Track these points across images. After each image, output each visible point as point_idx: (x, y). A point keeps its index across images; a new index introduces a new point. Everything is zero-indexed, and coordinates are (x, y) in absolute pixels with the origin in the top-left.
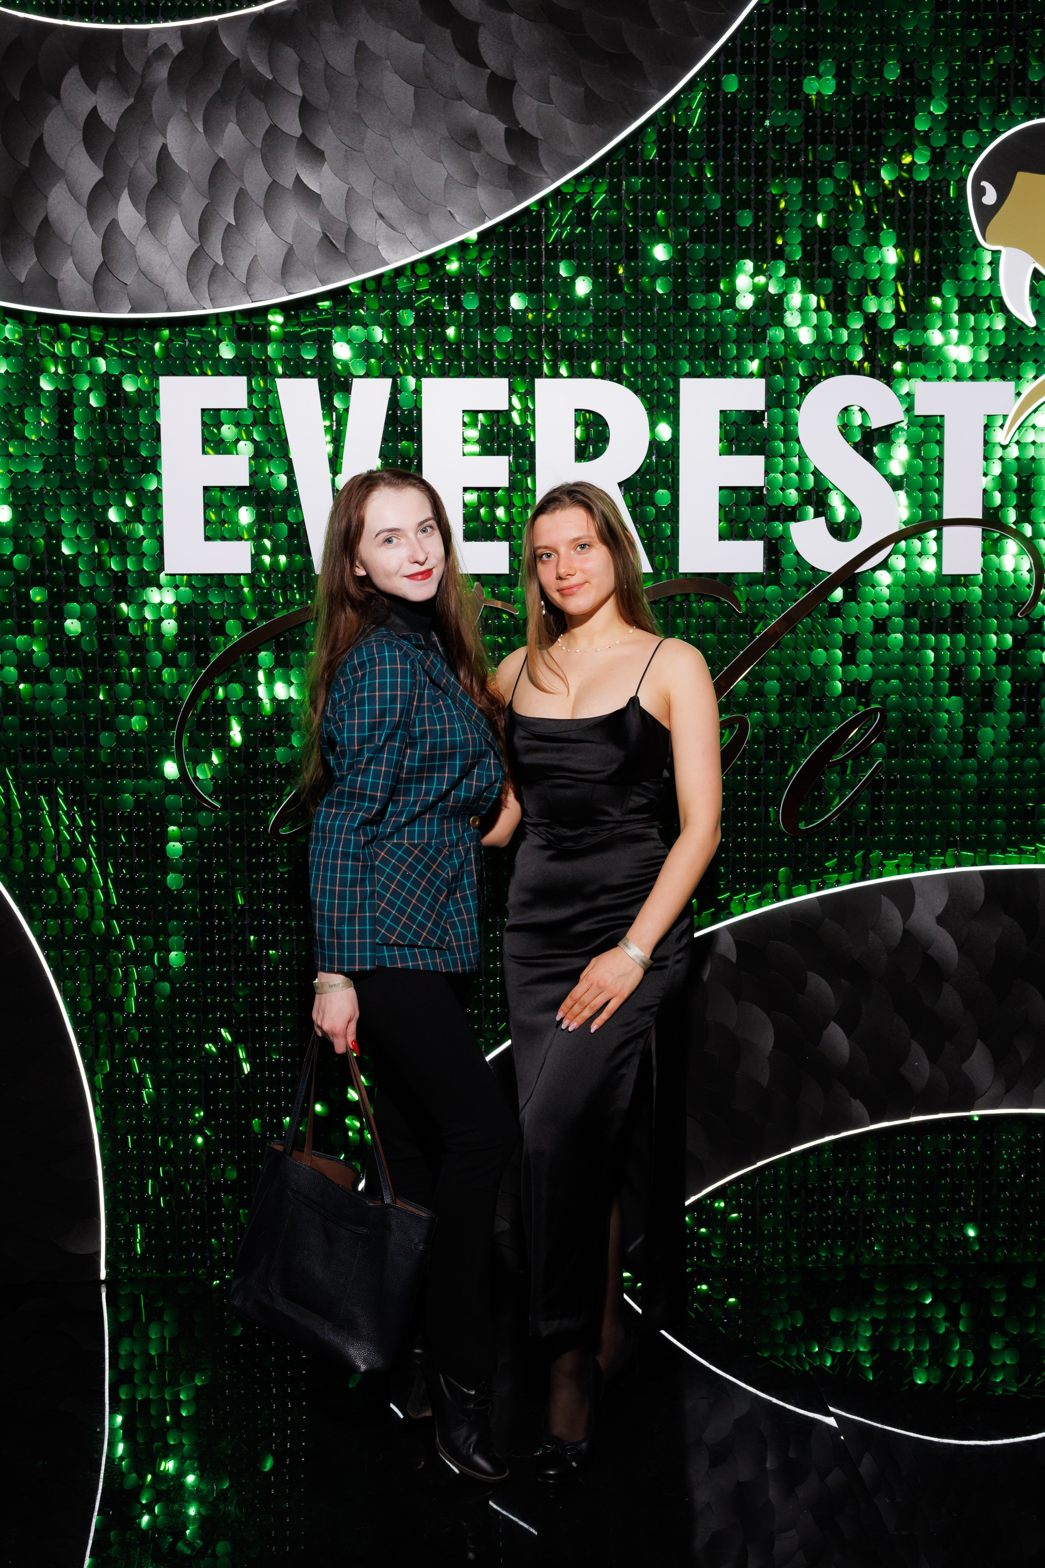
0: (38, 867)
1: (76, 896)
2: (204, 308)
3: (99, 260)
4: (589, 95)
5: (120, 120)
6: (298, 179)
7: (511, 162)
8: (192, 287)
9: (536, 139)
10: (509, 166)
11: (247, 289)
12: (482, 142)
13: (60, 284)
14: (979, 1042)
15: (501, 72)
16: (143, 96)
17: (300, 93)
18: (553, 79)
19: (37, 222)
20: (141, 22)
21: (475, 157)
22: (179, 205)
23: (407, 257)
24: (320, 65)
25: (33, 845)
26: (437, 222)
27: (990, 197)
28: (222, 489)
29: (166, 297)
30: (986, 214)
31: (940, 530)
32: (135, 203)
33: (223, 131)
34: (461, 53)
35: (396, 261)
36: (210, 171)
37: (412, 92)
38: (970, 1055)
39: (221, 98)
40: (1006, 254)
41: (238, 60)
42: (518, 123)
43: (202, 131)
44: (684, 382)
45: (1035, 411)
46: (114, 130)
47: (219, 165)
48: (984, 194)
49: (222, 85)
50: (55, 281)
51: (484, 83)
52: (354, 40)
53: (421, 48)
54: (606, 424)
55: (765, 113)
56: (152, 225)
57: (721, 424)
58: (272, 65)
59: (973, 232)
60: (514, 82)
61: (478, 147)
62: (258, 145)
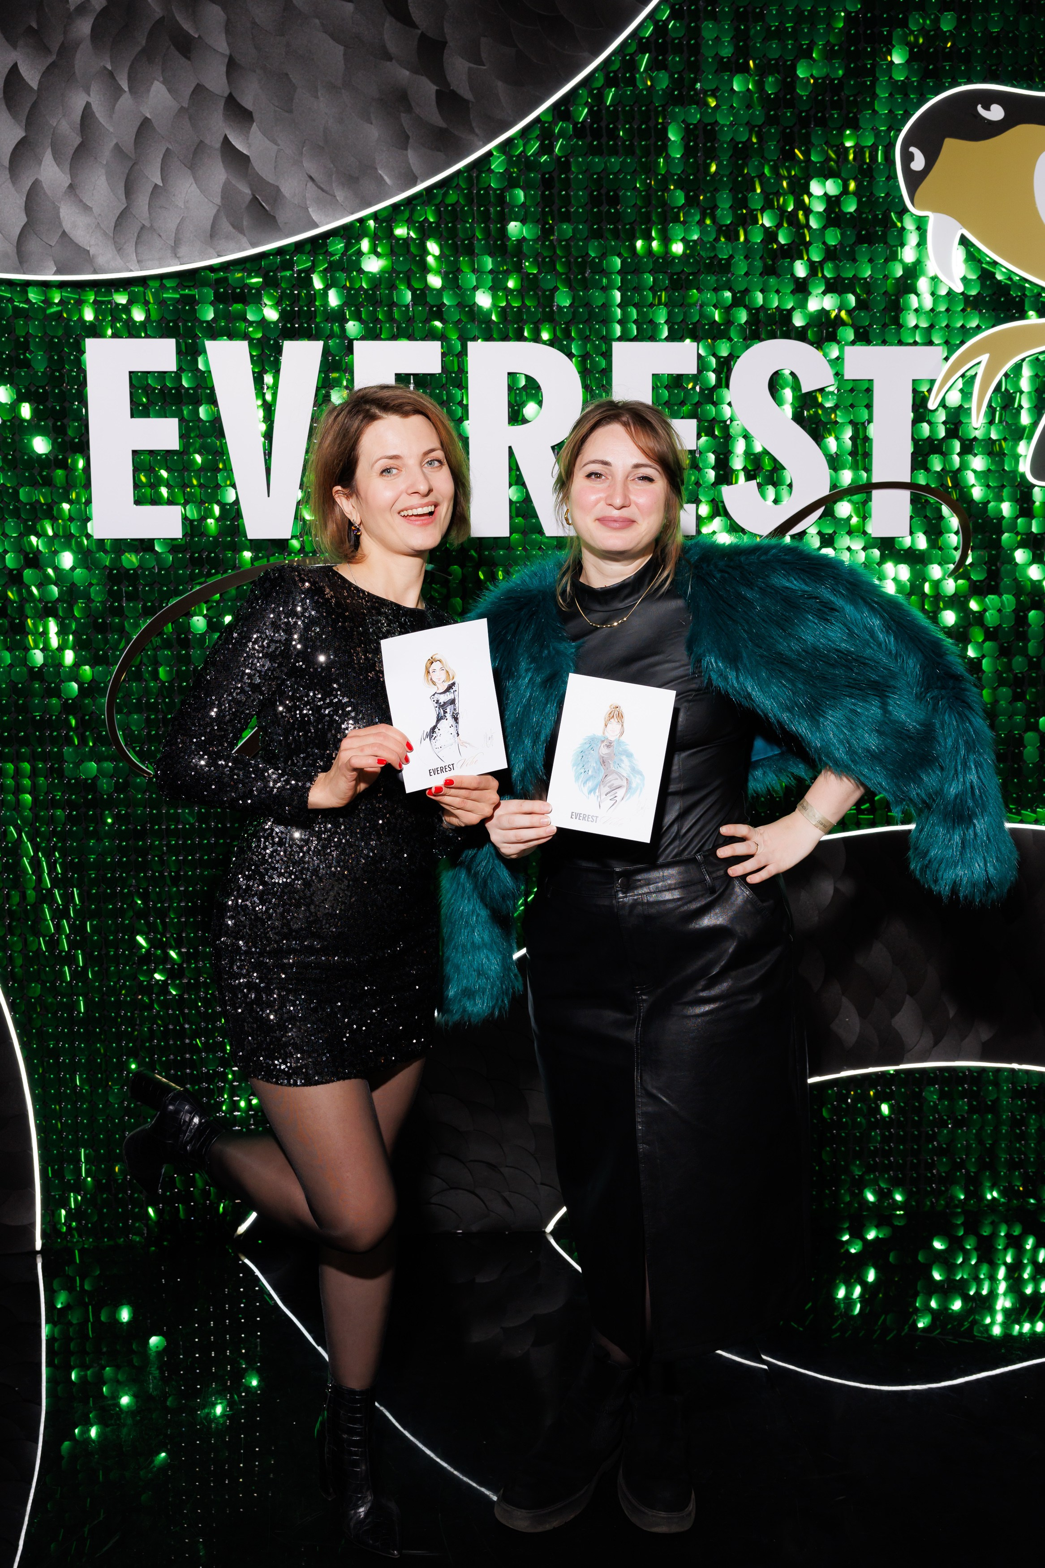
2: (131, 271)
3: (24, 219)
4: (520, 57)
5: (42, 77)
6: (226, 139)
7: (441, 123)
8: (119, 250)
9: (467, 102)
10: (440, 128)
11: (175, 251)
12: (413, 104)
14: (908, 997)
15: (431, 34)
16: (66, 51)
17: (228, 52)
18: (483, 40)
21: (405, 119)
22: (103, 164)
23: (338, 219)
24: (246, 23)
26: (367, 185)
27: (919, 163)
28: (151, 452)
29: (89, 259)
30: (915, 180)
31: (869, 494)
32: (59, 165)
33: (149, 91)
34: (391, 12)
35: (327, 224)
36: (135, 130)
37: (342, 53)
38: (899, 1011)
39: (148, 54)
40: (934, 220)
41: (163, 17)
42: (449, 85)
43: (126, 89)
44: (616, 346)
45: (963, 376)
46: (36, 88)
47: (145, 125)
48: (913, 160)
49: (147, 42)
51: (414, 43)
53: (350, 7)
54: (538, 388)
55: (695, 76)
56: (76, 183)
57: (653, 387)
58: (196, 21)
59: (901, 197)
60: (443, 44)
61: (409, 109)
62: (185, 105)
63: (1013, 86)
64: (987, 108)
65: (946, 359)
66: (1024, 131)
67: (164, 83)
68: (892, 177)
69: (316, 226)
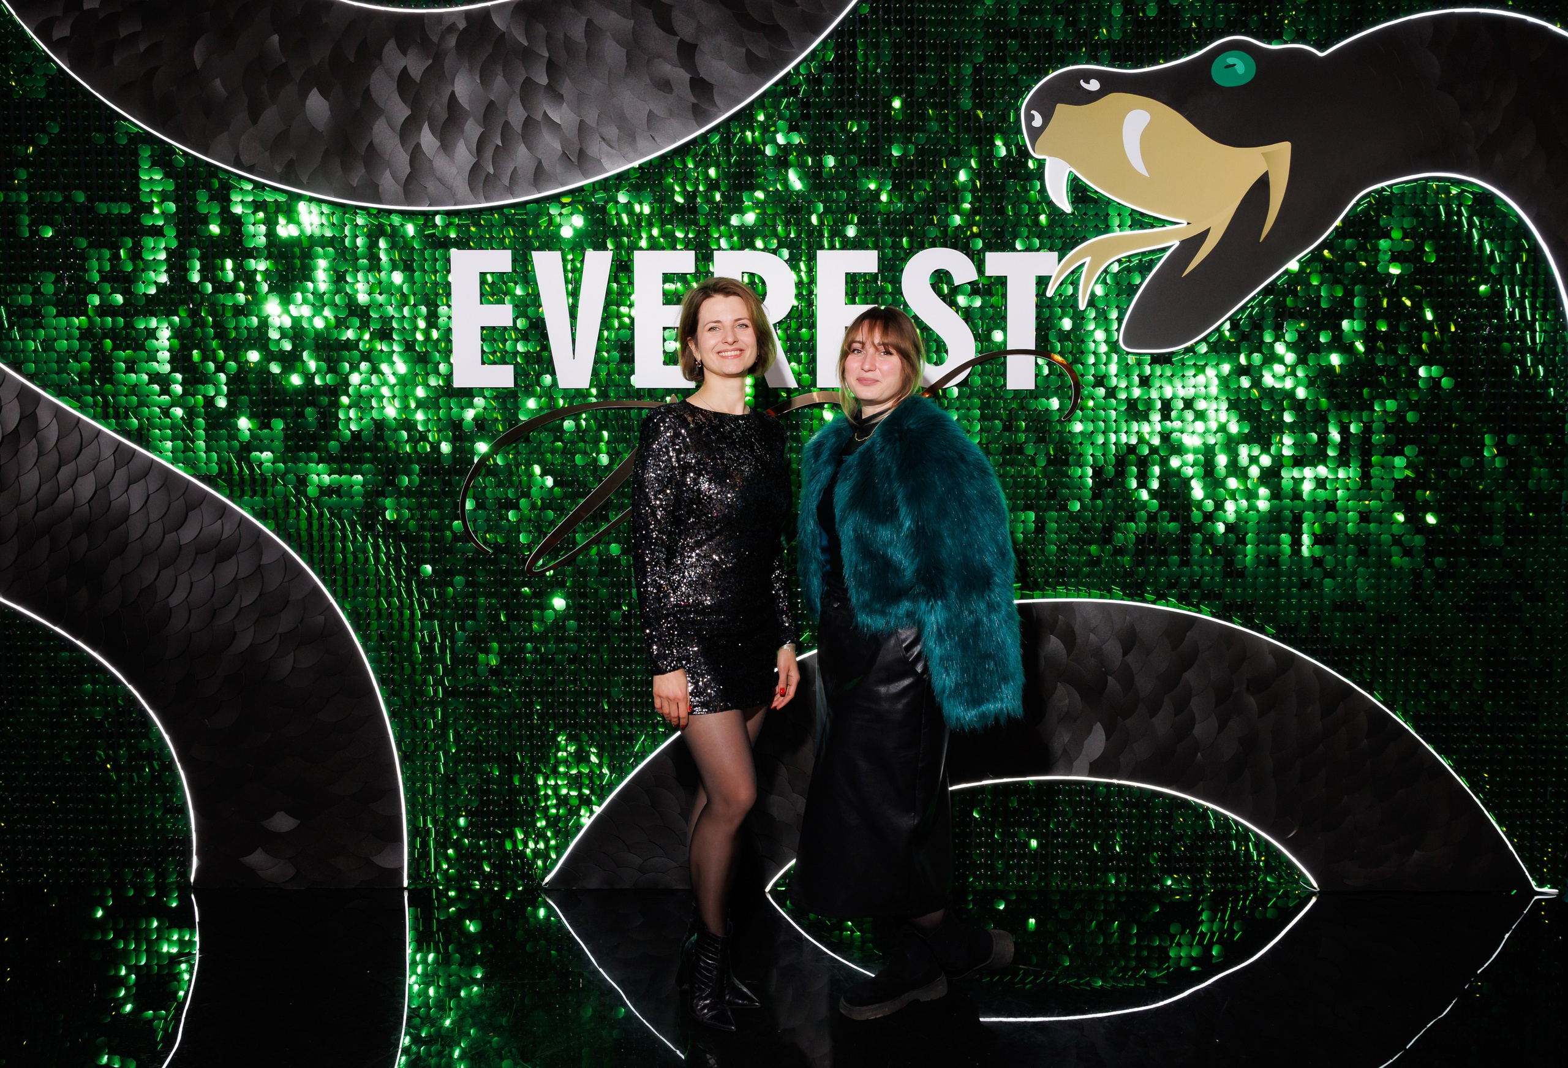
0: (365, 595)
1: (391, 614)
3: (408, 170)
4: (749, 53)
5: (422, 74)
6: (545, 113)
7: (693, 100)
8: (472, 190)
9: (712, 85)
10: (694, 105)
11: (511, 191)
12: (674, 87)
13: (381, 189)
15: (687, 39)
16: (438, 57)
17: (547, 55)
18: (725, 43)
19: (366, 145)
20: (440, 7)
22: (462, 132)
23: (621, 167)
24: (561, 37)
25: (361, 578)
26: (641, 143)
27: (1038, 122)
28: (494, 328)
29: (454, 195)
30: (1035, 134)
31: (1005, 358)
32: (433, 133)
33: (493, 81)
34: (659, 25)
35: (614, 170)
36: (485, 109)
37: (625, 53)
39: (493, 59)
40: (1049, 161)
41: (505, 33)
42: (698, 74)
43: (479, 82)
44: (819, 252)
45: (1073, 272)
46: (418, 82)
47: (491, 104)
48: (1033, 119)
49: (493, 50)
50: (377, 186)
51: (676, 44)
52: (584, 19)
53: (632, 21)
54: (763, 283)
55: (875, 64)
56: (446, 146)
57: (847, 283)
58: (528, 36)
59: (1026, 146)
60: (696, 46)
61: (671, 91)
62: (518, 91)
63: (1108, 66)
64: (1088, 82)
65: (1060, 260)
66: (1115, 99)
67: (504, 76)
68: (1019, 131)
69: (606, 171)
